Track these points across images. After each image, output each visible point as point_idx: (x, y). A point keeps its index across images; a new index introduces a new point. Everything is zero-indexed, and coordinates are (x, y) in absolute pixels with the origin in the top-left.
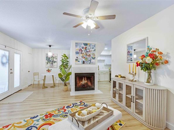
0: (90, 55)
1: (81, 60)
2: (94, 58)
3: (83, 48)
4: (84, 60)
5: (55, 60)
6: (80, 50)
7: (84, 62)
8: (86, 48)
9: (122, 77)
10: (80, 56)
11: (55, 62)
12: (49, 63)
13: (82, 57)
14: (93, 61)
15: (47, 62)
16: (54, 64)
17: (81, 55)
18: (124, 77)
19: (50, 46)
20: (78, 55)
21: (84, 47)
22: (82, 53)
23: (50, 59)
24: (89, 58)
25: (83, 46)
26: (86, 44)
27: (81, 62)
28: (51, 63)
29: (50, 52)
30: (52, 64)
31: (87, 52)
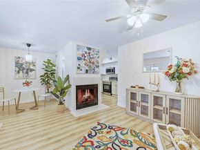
0: (93, 63)
1: (84, 68)
2: (98, 67)
3: (86, 53)
4: (87, 68)
5: (32, 67)
6: (83, 55)
7: (87, 71)
8: (89, 53)
9: (140, 88)
10: (82, 63)
11: (32, 70)
12: (21, 72)
13: (85, 64)
14: (96, 69)
15: (17, 69)
16: (30, 73)
17: (84, 62)
18: (143, 88)
19: (29, 45)
20: (80, 62)
21: (88, 51)
22: (85, 59)
23: (24, 66)
24: (93, 66)
25: (86, 50)
26: (89, 49)
27: (84, 71)
28: (25, 71)
29: (29, 54)
30: (27, 73)
31: (91, 58)
